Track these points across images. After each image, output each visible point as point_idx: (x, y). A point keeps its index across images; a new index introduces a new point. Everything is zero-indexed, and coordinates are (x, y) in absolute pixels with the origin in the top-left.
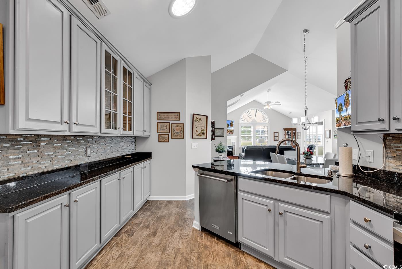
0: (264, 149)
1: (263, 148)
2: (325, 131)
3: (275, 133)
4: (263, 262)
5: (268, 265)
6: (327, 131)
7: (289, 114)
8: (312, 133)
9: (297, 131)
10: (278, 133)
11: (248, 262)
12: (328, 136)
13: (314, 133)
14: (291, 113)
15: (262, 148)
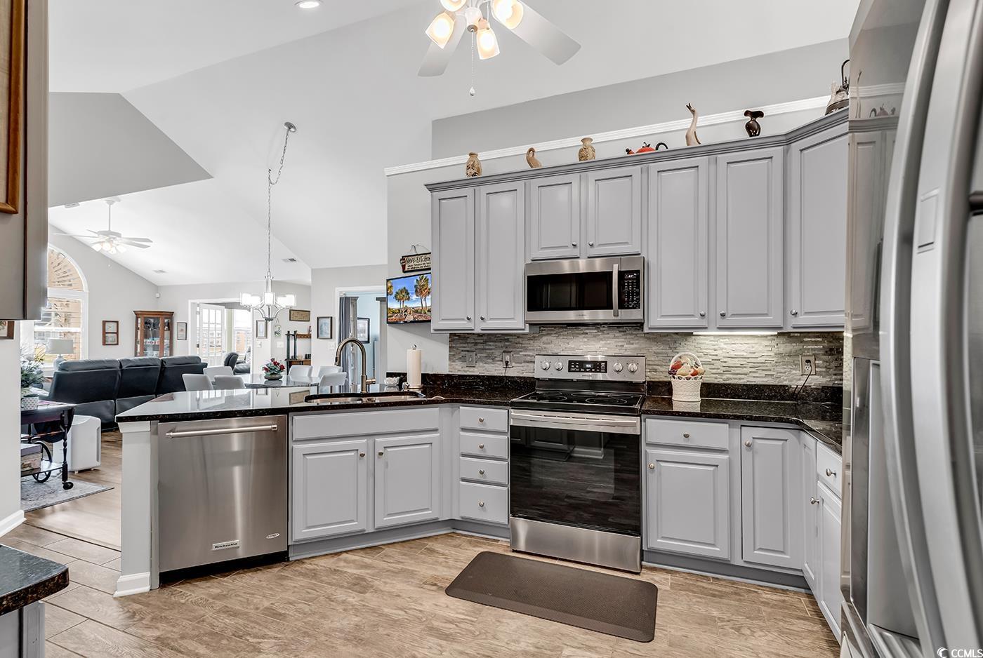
0: (124, 368)
1: (121, 366)
2: (255, 322)
3: (107, 324)
4: (341, 552)
5: (351, 551)
6: (259, 323)
7: (157, 274)
8: (213, 326)
9: (177, 319)
10: (117, 322)
11: (323, 565)
12: (261, 333)
13: (211, 326)
14: (162, 271)
15: (118, 366)
